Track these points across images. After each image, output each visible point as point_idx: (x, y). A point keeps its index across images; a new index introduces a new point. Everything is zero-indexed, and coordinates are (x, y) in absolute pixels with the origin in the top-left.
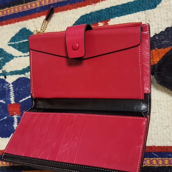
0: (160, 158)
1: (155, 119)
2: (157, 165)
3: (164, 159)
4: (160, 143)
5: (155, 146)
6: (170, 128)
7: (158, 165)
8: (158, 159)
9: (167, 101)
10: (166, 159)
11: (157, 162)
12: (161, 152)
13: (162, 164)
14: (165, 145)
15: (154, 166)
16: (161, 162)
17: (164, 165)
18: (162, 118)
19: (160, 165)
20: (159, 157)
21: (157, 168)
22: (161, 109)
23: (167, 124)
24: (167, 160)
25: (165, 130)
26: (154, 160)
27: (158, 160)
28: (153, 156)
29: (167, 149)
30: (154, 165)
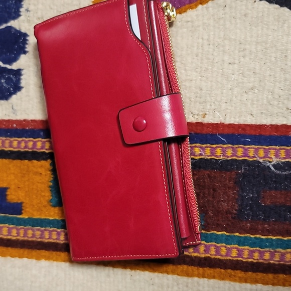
0: (230, 145)
1: (231, 75)
2: (222, 158)
3: (237, 148)
4: (232, 119)
5: (223, 123)
6: (254, 93)
7: (224, 158)
8: (225, 146)
9: (257, 43)
10: (239, 147)
11: (224, 151)
12: (233, 135)
13: (231, 156)
14: (242, 123)
15: (217, 159)
16: (229, 152)
17: (234, 158)
18: (243, 74)
19: (228, 157)
20: (229, 143)
21: (221, 162)
22: (244, 57)
23: (251, 85)
24: (241, 149)
25: (245, 95)
26: (218, 149)
27: (226, 148)
28: (218, 142)
29: (243, 129)
30: (217, 156)
